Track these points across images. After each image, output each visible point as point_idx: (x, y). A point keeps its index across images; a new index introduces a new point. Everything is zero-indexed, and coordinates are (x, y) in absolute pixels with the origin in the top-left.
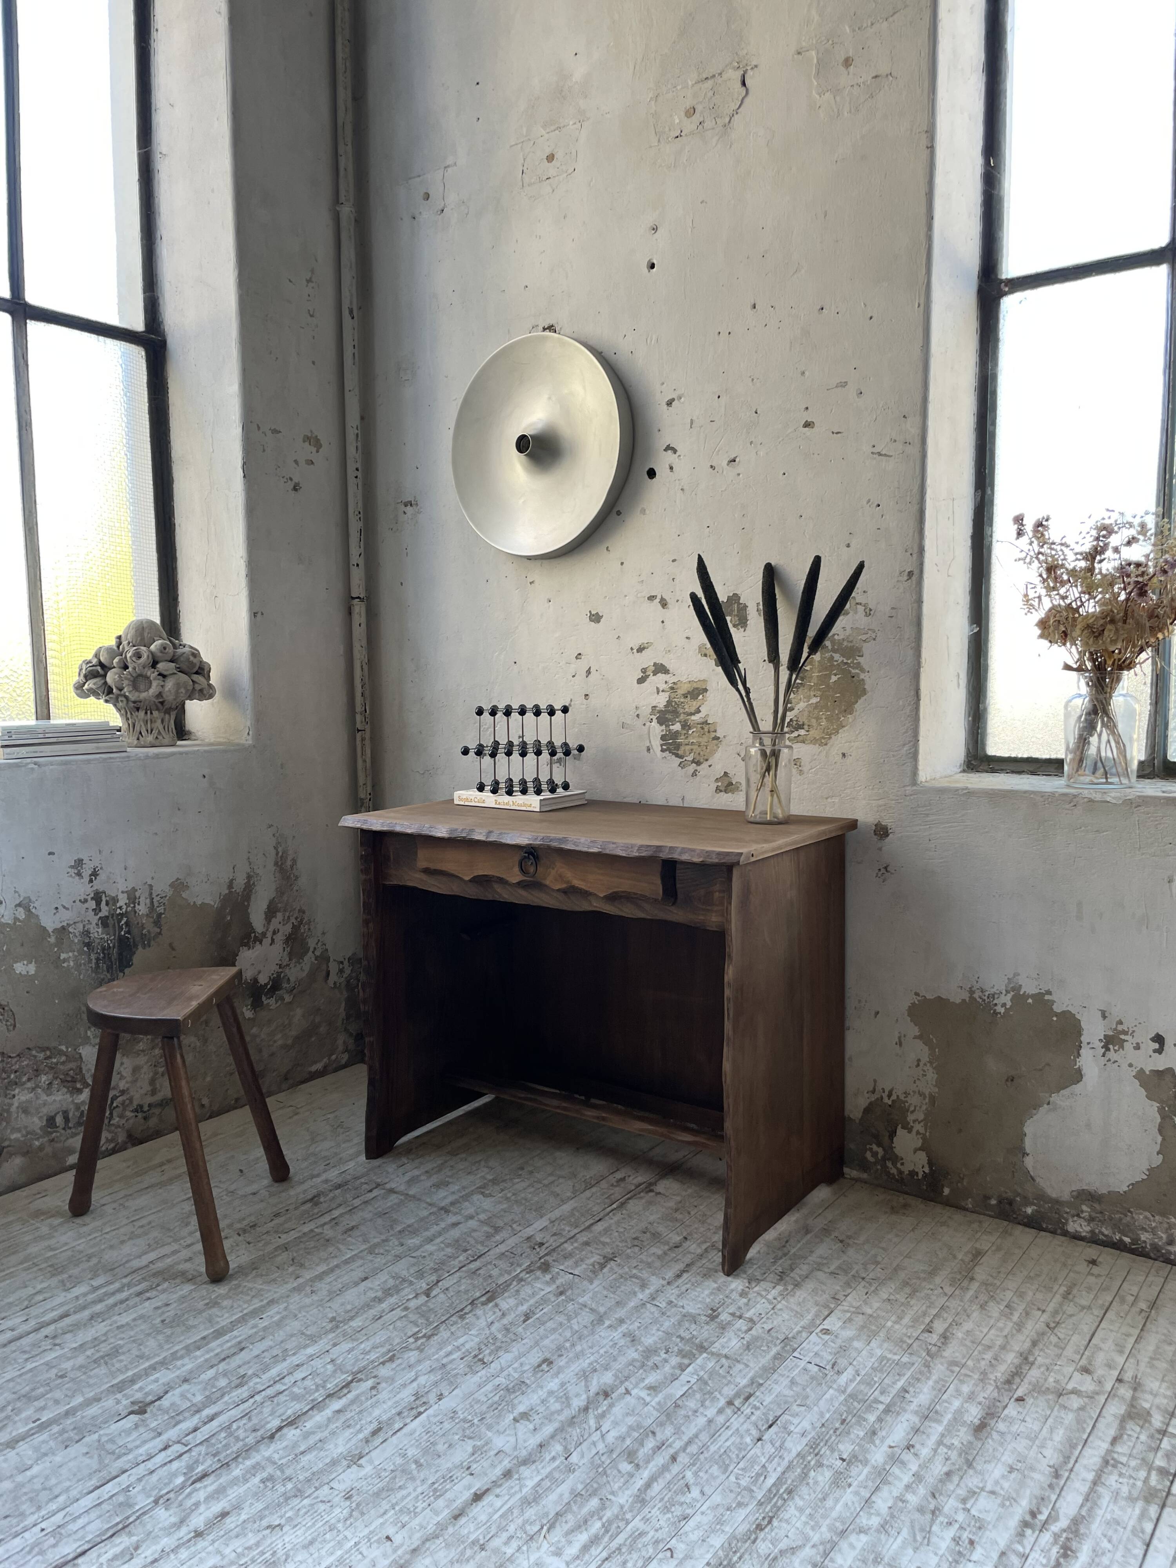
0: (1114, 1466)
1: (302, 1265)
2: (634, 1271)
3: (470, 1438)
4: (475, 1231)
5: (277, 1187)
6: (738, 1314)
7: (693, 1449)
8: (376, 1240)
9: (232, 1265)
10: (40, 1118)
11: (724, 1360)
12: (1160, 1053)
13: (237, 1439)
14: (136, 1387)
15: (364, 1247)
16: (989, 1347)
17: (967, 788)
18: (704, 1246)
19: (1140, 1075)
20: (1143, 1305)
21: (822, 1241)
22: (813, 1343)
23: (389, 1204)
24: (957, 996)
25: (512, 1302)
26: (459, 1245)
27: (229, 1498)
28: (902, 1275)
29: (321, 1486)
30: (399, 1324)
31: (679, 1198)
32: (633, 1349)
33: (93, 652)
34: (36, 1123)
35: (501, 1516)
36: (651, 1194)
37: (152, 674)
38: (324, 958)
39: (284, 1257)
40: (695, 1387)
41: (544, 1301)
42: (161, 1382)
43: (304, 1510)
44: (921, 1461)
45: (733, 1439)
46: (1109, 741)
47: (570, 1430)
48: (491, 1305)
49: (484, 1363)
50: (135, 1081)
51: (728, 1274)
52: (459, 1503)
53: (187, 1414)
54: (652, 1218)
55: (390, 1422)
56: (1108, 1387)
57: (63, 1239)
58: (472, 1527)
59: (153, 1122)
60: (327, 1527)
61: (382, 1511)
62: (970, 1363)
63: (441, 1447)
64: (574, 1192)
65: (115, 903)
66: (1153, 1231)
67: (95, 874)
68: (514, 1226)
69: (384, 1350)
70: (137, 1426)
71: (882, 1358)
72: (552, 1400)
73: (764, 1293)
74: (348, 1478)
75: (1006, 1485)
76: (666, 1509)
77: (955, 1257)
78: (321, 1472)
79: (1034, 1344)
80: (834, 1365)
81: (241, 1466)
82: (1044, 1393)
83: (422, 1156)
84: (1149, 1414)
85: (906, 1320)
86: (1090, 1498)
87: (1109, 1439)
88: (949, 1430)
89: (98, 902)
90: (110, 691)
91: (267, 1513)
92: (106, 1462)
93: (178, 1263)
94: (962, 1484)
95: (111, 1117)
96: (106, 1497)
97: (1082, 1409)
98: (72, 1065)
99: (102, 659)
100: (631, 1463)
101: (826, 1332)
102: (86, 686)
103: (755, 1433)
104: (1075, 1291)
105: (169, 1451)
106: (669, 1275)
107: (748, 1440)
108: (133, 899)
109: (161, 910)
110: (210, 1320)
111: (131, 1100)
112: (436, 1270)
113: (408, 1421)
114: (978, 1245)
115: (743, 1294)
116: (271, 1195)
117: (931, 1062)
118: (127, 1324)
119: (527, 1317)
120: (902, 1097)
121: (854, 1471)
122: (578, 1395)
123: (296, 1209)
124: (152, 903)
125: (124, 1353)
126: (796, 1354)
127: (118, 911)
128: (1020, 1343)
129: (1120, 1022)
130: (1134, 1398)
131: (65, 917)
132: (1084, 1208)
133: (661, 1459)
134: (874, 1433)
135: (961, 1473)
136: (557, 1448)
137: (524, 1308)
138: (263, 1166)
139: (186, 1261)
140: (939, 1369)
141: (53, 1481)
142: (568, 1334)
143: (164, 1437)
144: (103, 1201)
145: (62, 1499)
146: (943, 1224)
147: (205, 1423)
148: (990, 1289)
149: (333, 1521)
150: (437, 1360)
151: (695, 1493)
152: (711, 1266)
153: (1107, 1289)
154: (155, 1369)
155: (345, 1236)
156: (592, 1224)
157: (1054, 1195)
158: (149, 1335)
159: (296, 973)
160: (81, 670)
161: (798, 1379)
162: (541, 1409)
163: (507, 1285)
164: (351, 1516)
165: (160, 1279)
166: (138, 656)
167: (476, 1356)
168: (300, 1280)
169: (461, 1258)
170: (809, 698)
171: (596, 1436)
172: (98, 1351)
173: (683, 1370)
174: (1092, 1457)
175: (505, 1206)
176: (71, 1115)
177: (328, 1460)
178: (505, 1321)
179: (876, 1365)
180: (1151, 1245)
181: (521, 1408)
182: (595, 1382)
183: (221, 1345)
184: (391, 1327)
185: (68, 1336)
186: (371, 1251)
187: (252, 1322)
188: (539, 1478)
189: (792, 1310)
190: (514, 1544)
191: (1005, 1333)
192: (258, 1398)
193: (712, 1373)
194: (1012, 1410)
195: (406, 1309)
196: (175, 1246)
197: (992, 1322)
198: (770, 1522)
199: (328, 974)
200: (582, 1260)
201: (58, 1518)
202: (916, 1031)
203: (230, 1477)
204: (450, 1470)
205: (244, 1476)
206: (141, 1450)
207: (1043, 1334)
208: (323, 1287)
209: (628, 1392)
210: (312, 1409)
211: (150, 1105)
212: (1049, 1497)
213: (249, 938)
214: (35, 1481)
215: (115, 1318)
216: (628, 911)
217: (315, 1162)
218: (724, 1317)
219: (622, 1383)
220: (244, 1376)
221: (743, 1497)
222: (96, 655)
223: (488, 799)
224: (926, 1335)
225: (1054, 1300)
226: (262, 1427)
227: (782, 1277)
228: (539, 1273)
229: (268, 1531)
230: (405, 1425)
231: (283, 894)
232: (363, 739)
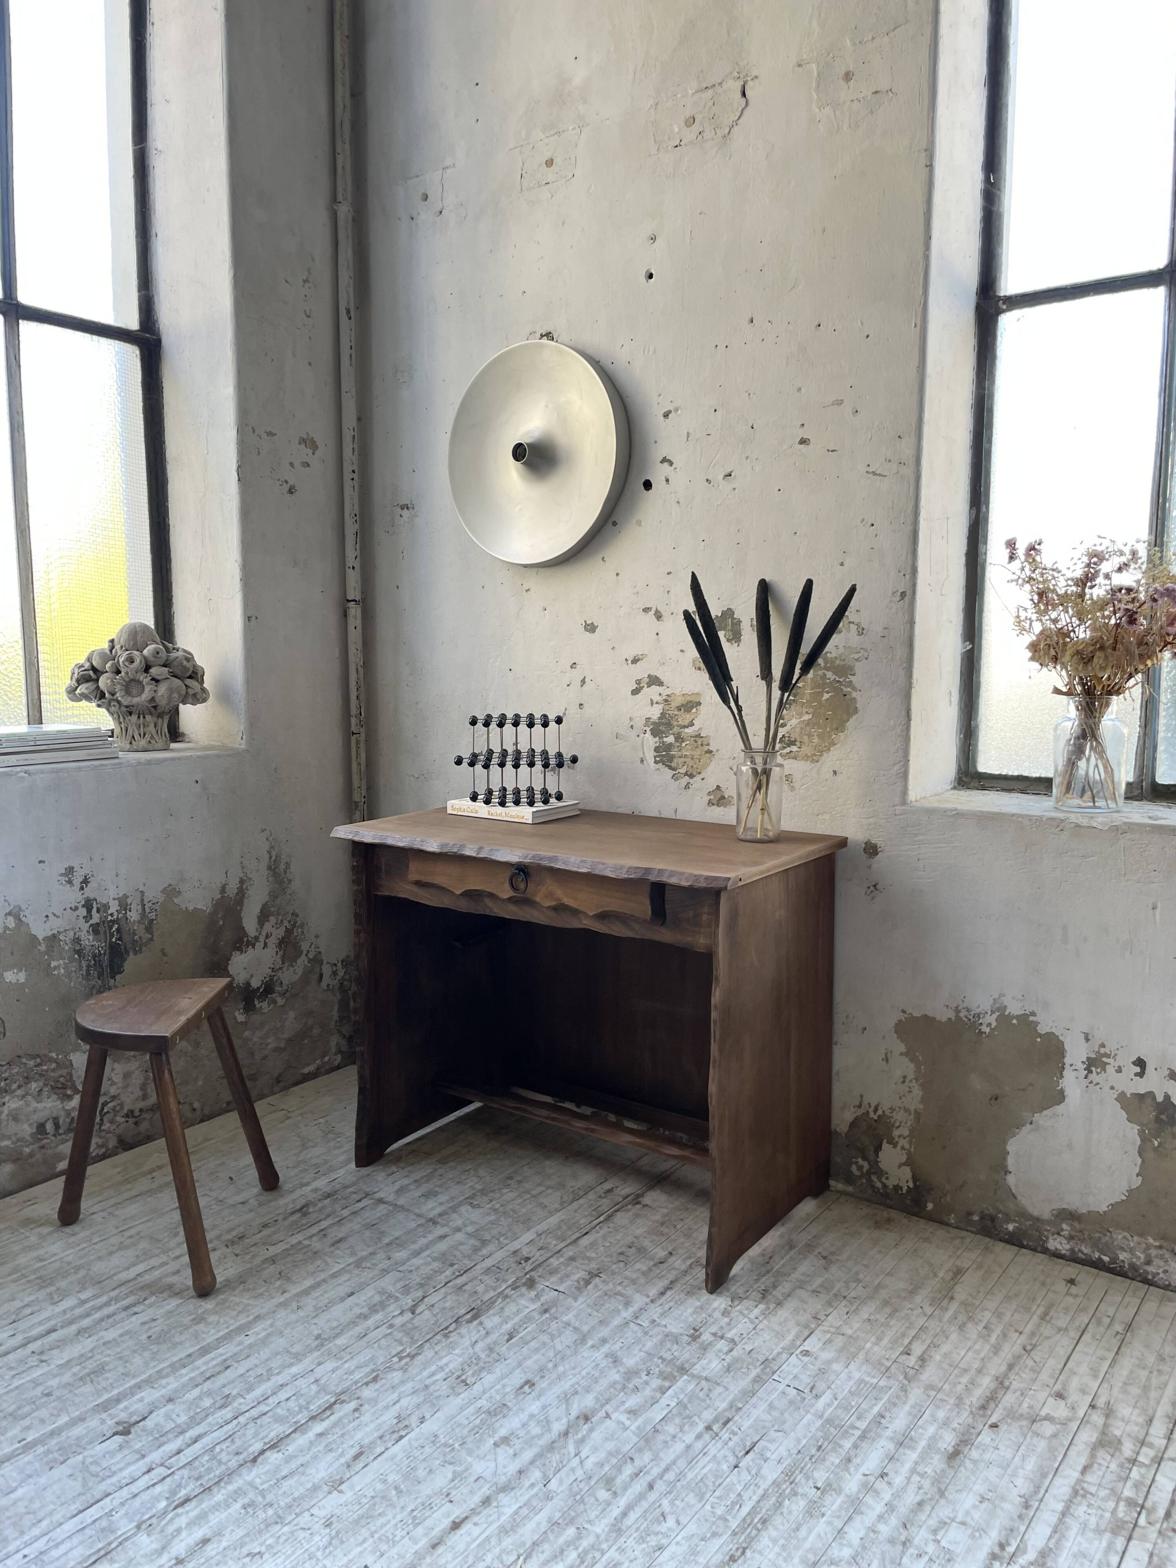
0: (1084, 1496)
1: (288, 1279)
2: (619, 1288)
3: (451, 1463)
4: (462, 1244)
5: (267, 1196)
6: (720, 1334)
7: (670, 1476)
8: (364, 1253)
9: (219, 1279)
10: (31, 1125)
11: (703, 1382)
12: (1141, 1077)
13: (220, 1462)
14: (121, 1406)
15: (351, 1260)
16: (966, 1370)
17: (955, 809)
18: (689, 1262)
19: (1122, 1098)
20: (1119, 1327)
21: (805, 1258)
22: (793, 1365)
23: (378, 1215)
24: (943, 1015)
25: (496, 1320)
26: (447, 1260)
27: (211, 1524)
28: (884, 1294)
29: (302, 1513)
30: (383, 1342)
31: (665, 1211)
32: (614, 1371)
33: (85, 655)
34: (27, 1130)
35: (479, 1545)
36: (638, 1206)
37: (145, 679)
38: (317, 960)
39: (271, 1269)
40: (674, 1412)
41: (528, 1319)
42: (146, 1401)
43: (285, 1537)
44: (894, 1490)
45: (711, 1465)
46: (1097, 766)
47: (549, 1455)
48: (475, 1322)
49: (467, 1384)
50: (126, 1087)
51: (712, 1292)
52: (437, 1532)
53: (170, 1436)
54: (638, 1232)
55: (372, 1445)
56: (1081, 1413)
57: (53, 1249)
58: (449, 1556)
59: (144, 1126)
60: (306, 1555)
61: (361, 1538)
62: (947, 1387)
63: (421, 1473)
64: (562, 1204)
65: (106, 911)
66: (1132, 1251)
67: (86, 881)
68: (502, 1239)
69: (368, 1369)
70: (121, 1447)
71: (861, 1381)
72: (532, 1424)
73: (746, 1312)
74: (329, 1504)
75: (977, 1515)
76: (642, 1540)
77: (935, 1275)
78: (302, 1497)
79: (1011, 1367)
80: (812, 1388)
81: (223, 1491)
82: (1019, 1419)
83: (412, 1164)
84: (1120, 1442)
85: (885, 1342)
86: (1058, 1529)
87: (1080, 1468)
88: (923, 1458)
89: (89, 911)
90: (102, 696)
91: (247, 1540)
92: (90, 1484)
93: (167, 1276)
94: (934, 1515)
95: (101, 1123)
96: (89, 1521)
97: (1055, 1436)
98: (64, 1072)
99: (94, 664)
100: (609, 1490)
101: (806, 1353)
102: (78, 691)
103: (732, 1460)
104: (1052, 1313)
105: (152, 1474)
106: (653, 1292)
107: (725, 1467)
108: (124, 905)
109: (152, 916)
110: (196, 1336)
111: (122, 1105)
112: (422, 1285)
113: (390, 1445)
114: (958, 1263)
115: (725, 1313)
116: (260, 1205)
117: (916, 1079)
118: (114, 1340)
119: (511, 1337)
120: (888, 1112)
121: (828, 1499)
122: (558, 1419)
123: (285, 1219)
124: (144, 909)
125: (110, 1370)
126: (775, 1377)
127: (110, 918)
128: (997, 1366)
129: (1103, 1045)
130: (1106, 1425)
131: (56, 925)
132: (1064, 1226)
133: (638, 1486)
134: (849, 1460)
135: (933, 1503)
136: (536, 1475)
137: (508, 1326)
138: (253, 1174)
139: (174, 1274)
140: (916, 1393)
141: (37, 1504)
142: (551, 1354)
143: (148, 1460)
144: (92, 1210)
145: (45, 1524)
146: (926, 1240)
147: (189, 1446)
148: (970, 1310)
149: (313, 1549)
150: (421, 1380)
151: (671, 1522)
152: (695, 1283)
153: (1085, 1310)
154: (140, 1388)
155: (332, 1249)
156: (579, 1238)
157: (1036, 1213)
158: (135, 1352)
159: (289, 976)
160: (73, 674)
161: (776, 1403)
162: (522, 1433)
163: (491, 1302)
164: (330, 1543)
165: (147, 1292)
166: (131, 661)
167: (459, 1377)
168: (287, 1295)
169: (448, 1273)
170: (801, 715)
171: (575, 1462)
172: (84, 1368)
173: (664, 1393)
174: (1062, 1487)
175: (493, 1218)
176: (61, 1122)
177: (309, 1486)
178: (489, 1340)
179: (853, 1389)
180: (1129, 1265)
181: (503, 1432)
182: (575, 1405)
183: (207, 1363)
184: (376, 1345)
185: (55, 1352)
186: (358, 1264)
187: (238, 1339)
188: (518, 1505)
189: (773, 1330)
191: (982, 1355)
192: (242, 1419)
193: (691, 1397)
194: (986, 1437)
195: (391, 1326)
196: (164, 1258)
197: (970, 1343)
198: (743, 1553)
199: (321, 976)
200: (567, 1276)
201: (41, 1544)
202: (902, 1048)
203: (212, 1502)
204: (429, 1497)
205: (226, 1501)
206: (126, 1473)
207: (1019, 1357)
208: (309, 1302)
209: (608, 1416)
210: (294, 1431)
211: (141, 1110)
212: (1018, 1528)
213: (242, 942)
214: (20, 1504)
215: (102, 1333)
216: (617, 930)
217: (306, 1170)
218: (706, 1337)
219: (602, 1406)
220: (228, 1396)
221: (717, 1527)
222: (89, 659)
223: (481, 809)
224: (905, 1357)
225: (1031, 1322)
226: (246, 1449)
227: (764, 1294)
228: (523, 1290)
229: (248, 1559)
230: (387, 1449)
231: (277, 897)
232: (358, 742)
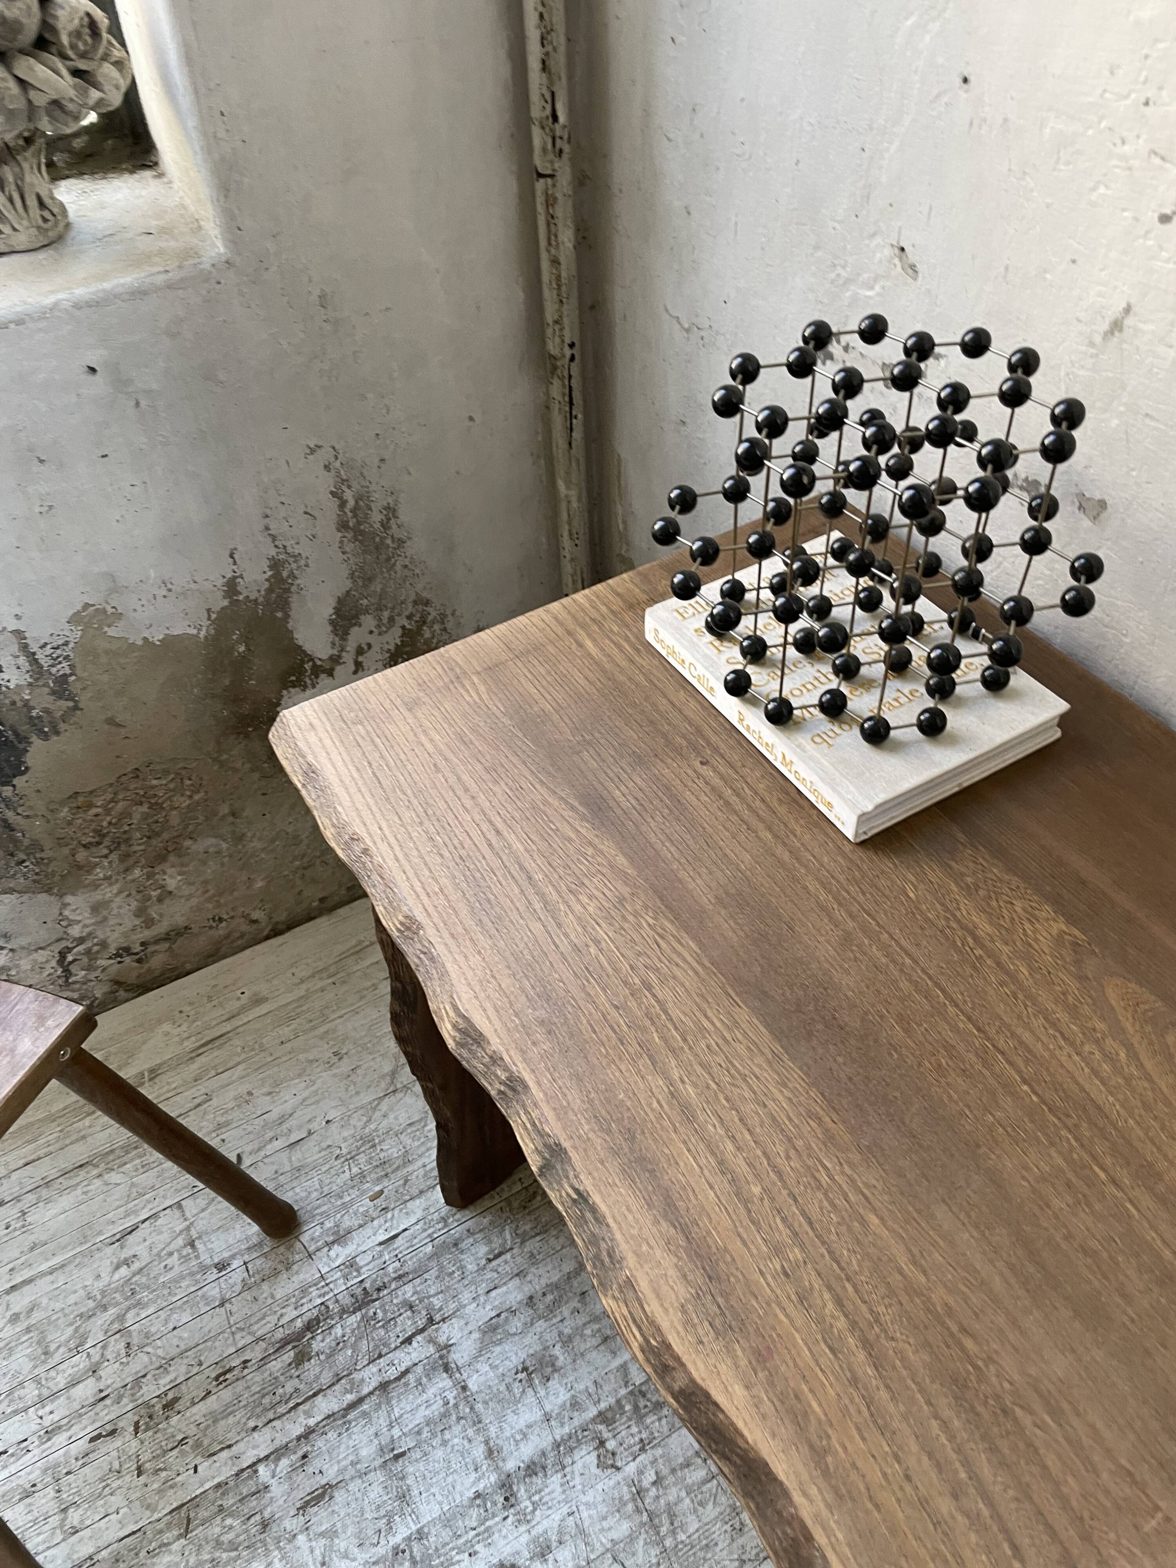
23: (420, 1416)
59: (157, 962)
109: (64, 668)
111: (104, 944)
123: (264, 1360)
124: (34, 662)
211: (143, 944)
213: (300, 672)
231: (370, 580)
232: (551, 201)
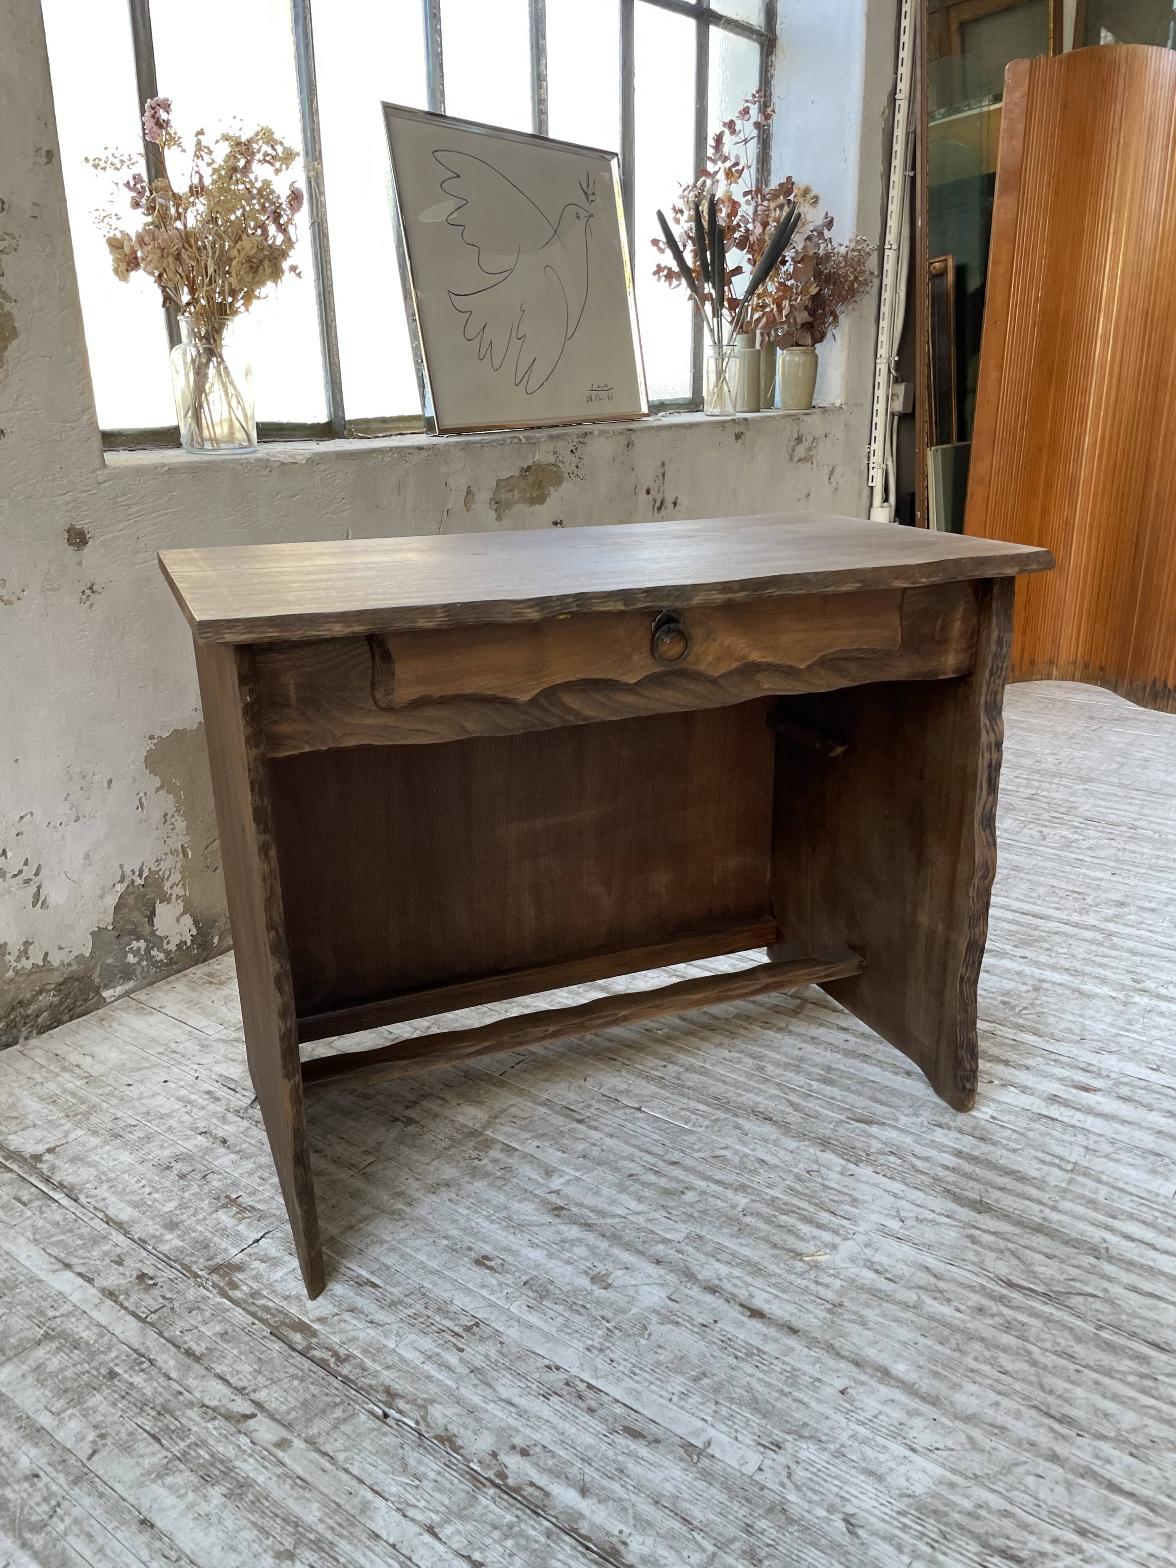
3: (645, 1328)
24: (193, 721)
29: (758, 1483)
35: (784, 1291)
43: (809, 1494)
52: (769, 1331)
54: (127, 1159)
58: (808, 1314)
61: (795, 1405)
72: (566, 1257)
74: (734, 1455)
78: (727, 1488)
113: (605, 1398)
117: (178, 811)
120: (154, 868)
150: (459, 1379)
164: (811, 1437)
167: (457, 1336)
169: (135, 1380)
171: (637, 1220)
173: (517, 1150)
177: (701, 1485)
181: (584, 1282)
182: (535, 1218)
188: (717, 1262)
190: (826, 1279)
202: (157, 782)
209: (557, 1192)
228: (239, 1276)
229: (860, 1532)
230: (617, 1401)
